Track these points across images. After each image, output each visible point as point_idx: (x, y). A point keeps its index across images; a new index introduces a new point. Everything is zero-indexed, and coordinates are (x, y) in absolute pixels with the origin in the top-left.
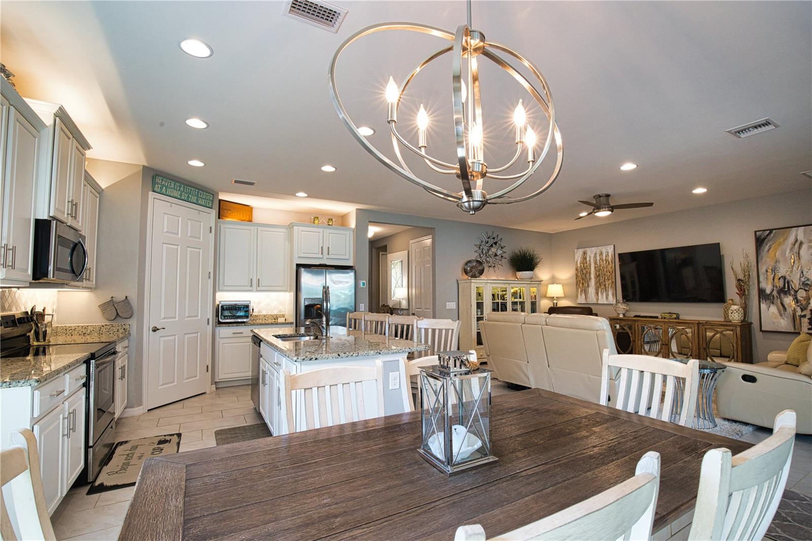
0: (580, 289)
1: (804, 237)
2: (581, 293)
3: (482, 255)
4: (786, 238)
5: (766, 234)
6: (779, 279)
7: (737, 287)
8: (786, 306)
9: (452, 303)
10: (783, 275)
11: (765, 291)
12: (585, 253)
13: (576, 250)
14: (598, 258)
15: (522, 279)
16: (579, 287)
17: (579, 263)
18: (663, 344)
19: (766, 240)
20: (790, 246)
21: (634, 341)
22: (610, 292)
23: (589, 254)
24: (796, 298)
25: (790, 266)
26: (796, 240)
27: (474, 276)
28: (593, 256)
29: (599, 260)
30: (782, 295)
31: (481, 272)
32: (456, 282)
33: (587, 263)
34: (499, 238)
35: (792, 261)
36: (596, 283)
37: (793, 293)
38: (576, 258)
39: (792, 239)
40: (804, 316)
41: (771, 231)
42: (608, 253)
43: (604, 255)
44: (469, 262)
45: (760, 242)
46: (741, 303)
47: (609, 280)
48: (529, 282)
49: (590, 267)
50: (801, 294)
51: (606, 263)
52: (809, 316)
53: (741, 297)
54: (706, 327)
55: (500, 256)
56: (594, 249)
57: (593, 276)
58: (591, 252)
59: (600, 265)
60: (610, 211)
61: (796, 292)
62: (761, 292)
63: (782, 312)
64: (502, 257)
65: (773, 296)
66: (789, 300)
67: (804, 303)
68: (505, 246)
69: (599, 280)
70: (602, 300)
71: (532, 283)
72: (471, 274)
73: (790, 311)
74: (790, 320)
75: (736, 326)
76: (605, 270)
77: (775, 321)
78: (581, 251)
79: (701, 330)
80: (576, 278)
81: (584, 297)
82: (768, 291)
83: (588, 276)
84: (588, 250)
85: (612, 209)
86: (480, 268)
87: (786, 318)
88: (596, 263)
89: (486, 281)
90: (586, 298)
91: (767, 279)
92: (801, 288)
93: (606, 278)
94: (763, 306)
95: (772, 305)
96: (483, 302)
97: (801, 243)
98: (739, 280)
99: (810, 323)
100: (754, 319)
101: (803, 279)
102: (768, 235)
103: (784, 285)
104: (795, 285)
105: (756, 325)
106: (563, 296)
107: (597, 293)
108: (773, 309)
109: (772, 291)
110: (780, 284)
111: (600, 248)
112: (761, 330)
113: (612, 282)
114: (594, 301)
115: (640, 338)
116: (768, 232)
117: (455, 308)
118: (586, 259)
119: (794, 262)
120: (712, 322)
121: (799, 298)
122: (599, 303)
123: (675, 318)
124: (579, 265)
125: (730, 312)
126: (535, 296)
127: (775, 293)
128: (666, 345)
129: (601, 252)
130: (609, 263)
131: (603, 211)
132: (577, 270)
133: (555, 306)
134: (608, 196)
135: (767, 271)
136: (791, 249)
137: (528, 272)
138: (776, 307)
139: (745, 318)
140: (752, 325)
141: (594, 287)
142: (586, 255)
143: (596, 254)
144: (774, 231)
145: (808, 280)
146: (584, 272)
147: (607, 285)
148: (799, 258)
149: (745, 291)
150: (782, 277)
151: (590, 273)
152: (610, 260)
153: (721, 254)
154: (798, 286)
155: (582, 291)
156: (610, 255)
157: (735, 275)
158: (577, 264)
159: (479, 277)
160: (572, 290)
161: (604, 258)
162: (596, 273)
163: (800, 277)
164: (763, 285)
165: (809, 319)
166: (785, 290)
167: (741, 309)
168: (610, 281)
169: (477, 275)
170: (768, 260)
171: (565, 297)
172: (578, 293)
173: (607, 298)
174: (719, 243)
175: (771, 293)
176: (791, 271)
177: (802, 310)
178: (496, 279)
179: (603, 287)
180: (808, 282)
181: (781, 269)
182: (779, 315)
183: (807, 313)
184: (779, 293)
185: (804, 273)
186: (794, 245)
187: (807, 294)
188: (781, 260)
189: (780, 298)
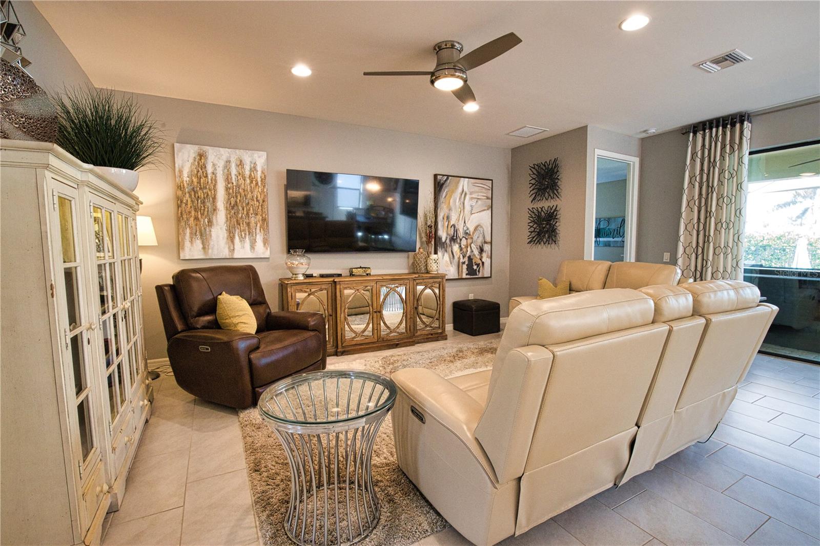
0: (187, 230)
1: (468, 189)
2: (191, 238)
4: (457, 187)
5: (444, 179)
6: (451, 227)
8: (455, 254)
10: (454, 223)
11: (441, 238)
12: (201, 156)
13: (179, 146)
14: (234, 171)
16: (186, 224)
17: (185, 174)
19: (444, 186)
20: (459, 195)
22: (258, 237)
24: (460, 246)
25: (458, 215)
26: (463, 191)
28: (221, 164)
29: (236, 175)
30: (452, 242)
33: (206, 177)
35: (460, 210)
36: (229, 219)
37: (459, 241)
38: (180, 162)
39: (460, 190)
40: (464, 263)
41: (448, 176)
42: (255, 164)
43: (247, 168)
45: (438, 187)
47: (257, 214)
49: (215, 186)
50: (464, 242)
51: (252, 182)
52: (467, 263)
56: (225, 153)
57: (221, 204)
58: (217, 156)
59: (238, 186)
61: (461, 240)
62: (439, 240)
63: (452, 260)
65: (447, 244)
66: (456, 248)
67: (464, 250)
69: (236, 214)
70: (242, 252)
73: (456, 258)
74: (456, 267)
77: (447, 269)
78: (191, 150)
81: (201, 246)
82: (443, 240)
83: (208, 204)
84: (211, 151)
87: (453, 265)
88: (228, 179)
90: (203, 248)
91: (443, 226)
92: (463, 237)
93: (251, 211)
94: (440, 254)
95: (445, 253)
97: (466, 194)
99: (467, 269)
101: (465, 228)
102: (446, 180)
103: (454, 233)
104: (460, 234)
107: (231, 239)
108: (446, 257)
109: (446, 239)
110: (452, 232)
111: (237, 151)
114: (224, 254)
116: (446, 177)
118: (204, 167)
121: (462, 246)
122: (233, 256)
124: (186, 178)
127: (448, 241)
129: (241, 161)
130: (257, 184)
132: (180, 187)
135: (443, 218)
136: (460, 199)
138: (448, 255)
141: (225, 227)
142: (206, 158)
143: (228, 162)
144: (450, 178)
145: (468, 229)
146: (200, 194)
147: (252, 224)
148: (464, 208)
150: (453, 225)
151: (214, 198)
152: (259, 179)
154: (462, 234)
155: (193, 234)
156: (259, 169)
158: (181, 176)
161: (247, 173)
162: (229, 199)
163: (463, 226)
164: (440, 233)
165: (467, 265)
166: (453, 239)
168: (259, 217)
170: (444, 207)
172: (183, 238)
173: (252, 247)
174: (417, 181)
175: (446, 241)
176: (459, 221)
177: (464, 257)
179: (244, 226)
180: (468, 231)
181: (453, 217)
182: (449, 263)
183: (466, 259)
184: (450, 241)
185: (466, 223)
186: (462, 195)
187: (467, 242)
188: (453, 208)
189: (451, 246)
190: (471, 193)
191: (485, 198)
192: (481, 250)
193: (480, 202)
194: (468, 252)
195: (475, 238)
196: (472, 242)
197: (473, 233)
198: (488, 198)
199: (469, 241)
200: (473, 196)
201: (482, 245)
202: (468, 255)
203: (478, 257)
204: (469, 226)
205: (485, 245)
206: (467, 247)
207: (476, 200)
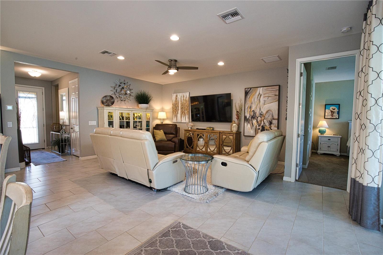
0: (174, 115)
1: (262, 92)
3: (116, 93)
4: (256, 92)
5: (249, 90)
6: (252, 112)
7: (236, 115)
8: (254, 124)
9: (94, 121)
10: (254, 110)
11: (247, 117)
12: (177, 96)
13: (173, 94)
14: (182, 99)
15: (141, 108)
16: (174, 113)
17: (174, 101)
18: (205, 143)
19: (249, 93)
20: (257, 96)
21: (194, 141)
22: (187, 117)
23: (178, 96)
24: (257, 121)
25: (256, 106)
27: (108, 105)
28: (180, 97)
29: (183, 100)
30: (252, 119)
31: (113, 103)
32: (96, 108)
33: (177, 101)
34: (129, 84)
35: (257, 103)
36: (181, 112)
37: (256, 118)
38: (173, 98)
39: (258, 93)
40: (259, 129)
41: (251, 88)
42: (187, 96)
43: (185, 97)
44: (106, 96)
45: (246, 93)
46: (237, 123)
48: (145, 110)
49: (179, 103)
50: (259, 119)
51: (186, 101)
52: (261, 129)
53: (237, 120)
54: (223, 134)
55: (129, 95)
56: (181, 94)
57: (180, 108)
58: (180, 95)
59: (183, 103)
60: (176, 69)
61: (257, 118)
62: (245, 117)
63: (252, 127)
64: (130, 95)
65: (249, 119)
66: (254, 121)
67: (260, 123)
68: (132, 89)
69: (182, 110)
70: (183, 121)
71: (147, 110)
72: (106, 104)
73: (254, 126)
74: (255, 131)
75: (234, 134)
76: (185, 105)
77: (249, 131)
78: (175, 95)
79: (220, 136)
80: (173, 109)
82: (248, 117)
83: (177, 108)
84: (178, 94)
85: (178, 69)
86: (112, 101)
87: (253, 130)
88: (181, 101)
89: (115, 109)
90: (176, 119)
91: (248, 111)
92: (259, 116)
93: (185, 109)
94: (246, 124)
95: (248, 124)
96: (113, 121)
97: (261, 95)
98: (237, 112)
100: (242, 131)
101: (260, 112)
103: (254, 114)
104: (257, 115)
105: (242, 133)
106: (166, 118)
107: (181, 117)
108: (249, 126)
109: (249, 117)
110: (252, 114)
111: (183, 93)
112: (244, 136)
113: (188, 112)
114: (180, 121)
115: (196, 140)
116: (250, 89)
117: (96, 124)
118: (177, 99)
119: (258, 104)
120: (225, 132)
121: (258, 121)
122: (182, 122)
123: (212, 130)
124: (174, 102)
125: (232, 127)
126: (149, 118)
127: (250, 118)
128: (207, 143)
129: (184, 96)
131: (173, 69)
132: (173, 105)
133: (162, 124)
134: (176, 61)
135: (248, 108)
136: (257, 98)
137: (145, 104)
139: (238, 129)
140: (241, 133)
141: (180, 114)
143: (181, 96)
144: (252, 89)
145: (262, 112)
146: (176, 106)
147: (186, 113)
148: (260, 102)
149: (239, 117)
150: (253, 110)
151: (178, 107)
152: (187, 100)
153: (232, 99)
154: (258, 115)
155: (175, 116)
156: (187, 97)
157: (236, 109)
158: (173, 102)
159: (111, 106)
160: (170, 115)
161: (185, 99)
162: (181, 107)
163: (259, 111)
164: (246, 114)
165: (261, 130)
166: (253, 117)
167: (236, 125)
168: (187, 111)
169: (110, 104)
170: (249, 102)
171: (167, 119)
172: (173, 117)
173: (185, 120)
174: (231, 93)
175: (249, 118)
176: (256, 108)
177: (259, 126)
178: (126, 108)
179: (184, 114)
180: (262, 113)
181: (253, 107)
182: (250, 128)
183: (260, 127)
184: (251, 118)
185: (261, 109)
186: (259, 96)
187: (261, 119)
188: (253, 103)
189: (252, 120)
190: (264, 94)
191: (274, 95)
192: (271, 123)
193: (270, 98)
194: (262, 124)
195: (266, 116)
196: (265, 119)
197: (265, 114)
198: (276, 95)
199: (263, 118)
200: (266, 95)
201: (271, 121)
202: (261, 125)
203: (268, 126)
204: (263, 111)
205: (274, 120)
206: (261, 121)
207: (268, 97)
